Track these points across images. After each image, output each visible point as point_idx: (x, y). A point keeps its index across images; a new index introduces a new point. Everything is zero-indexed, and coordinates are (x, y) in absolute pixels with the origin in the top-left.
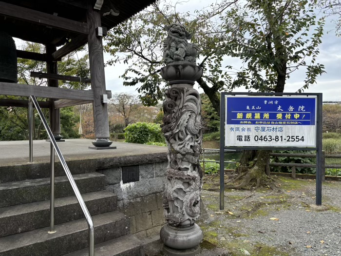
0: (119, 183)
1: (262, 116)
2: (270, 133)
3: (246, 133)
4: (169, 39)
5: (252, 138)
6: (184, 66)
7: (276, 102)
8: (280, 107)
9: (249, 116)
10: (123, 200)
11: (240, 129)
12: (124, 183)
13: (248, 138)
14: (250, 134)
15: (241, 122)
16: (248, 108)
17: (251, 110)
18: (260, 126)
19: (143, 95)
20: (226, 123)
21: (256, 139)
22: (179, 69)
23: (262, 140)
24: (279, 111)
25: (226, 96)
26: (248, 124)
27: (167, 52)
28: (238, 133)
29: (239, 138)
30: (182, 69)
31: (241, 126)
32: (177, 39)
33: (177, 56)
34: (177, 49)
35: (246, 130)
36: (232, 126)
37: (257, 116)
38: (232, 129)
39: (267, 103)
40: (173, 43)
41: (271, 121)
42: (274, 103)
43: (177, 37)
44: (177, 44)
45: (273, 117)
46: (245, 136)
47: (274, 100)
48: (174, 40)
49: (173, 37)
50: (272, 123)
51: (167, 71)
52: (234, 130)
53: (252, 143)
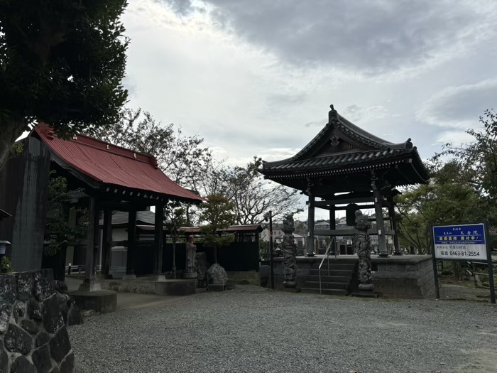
1: (452, 238)
2: (459, 250)
3: (445, 250)
5: (449, 253)
8: (462, 232)
9: (446, 238)
11: (442, 247)
13: (446, 253)
14: (447, 250)
15: (442, 243)
16: (445, 233)
17: (446, 235)
18: (452, 245)
20: (434, 243)
21: (451, 254)
23: (454, 254)
24: (462, 235)
25: (433, 227)
26: (446, 244)
28: (441, 250)
29: (442, 253)
31: (442, 245)
35: (445, 248)
36: (438, 245)
37: (450, 238)
39: (455, 230)
41: (458, 242)
42: (458, 229)
45: (459, 239)
47: (458, 227)
52: (439, 247)
53: (449, 256)
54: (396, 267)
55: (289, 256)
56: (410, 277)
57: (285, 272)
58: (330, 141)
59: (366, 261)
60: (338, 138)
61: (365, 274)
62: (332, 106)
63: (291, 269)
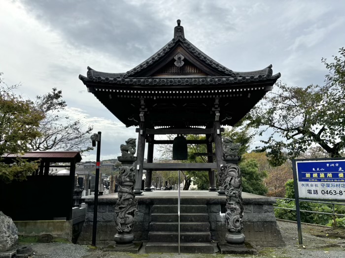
0: (219, 212)
1: (326, 175)
2: (335, 189)
3: (313, 188)
5: (319, 192)
7: (337, 165)
8: (341, 168)
9: (315, 175)
10: (221, 222)
11: (309, 185)
12: (222, 213)
13: (316, 192)
14: (317, 189)
15: (310, 180)
16: (314, 169)
17: (316, 171)
18: (326, 183)
19: (270, 159)
20: (298, 180)
21: (323, 193)
23: (328, 193)
24: (340, 171)
25: (297, 162)
26: (315, 181)
28: (308, 188)
29: (309, 192)
31: (310, 183)
35: (314, 186)
36: (303, 183)
37: (322, 175)
38: (303, 185)
39: (329, 165)
41: (334, 179)
42: (335, 165)
45: (335, 176)
46: (314, 191)
47: (335, 163)
50: (335, 180)
52: (305, 185)
53: (320, 196)
54: (252, 208)
55: (128, 196)
56: (269, 219)
57: (119, 221)
58: (174, 60)
59: (238, 203)
60: (183, 58)
61: (238, 221)
62: (179, 22)
63: (130, 216)
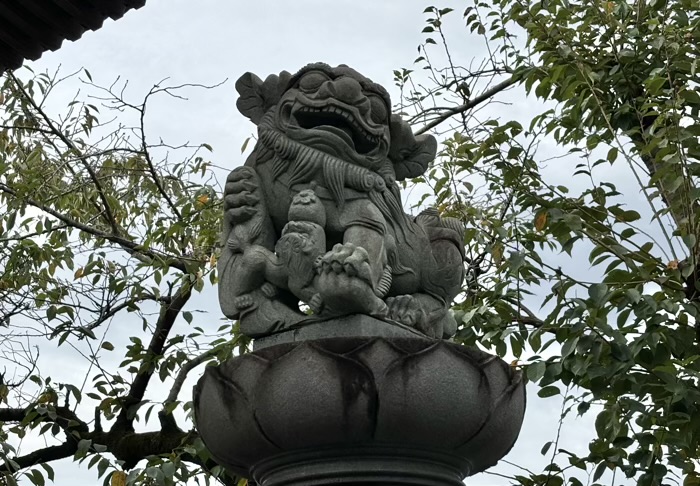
4: (268, 168)
6: (408, 354)
22: (366, 373)
27: (255, 253)
30: (390, 372)
32: (333, 163)
33: (343, 281)
34: (334, 237)
40: (308, 194)
43: (336, 152)
44: (331, 198)
48: (311, 175)
49: (310, 155)
51: (263, 384)
